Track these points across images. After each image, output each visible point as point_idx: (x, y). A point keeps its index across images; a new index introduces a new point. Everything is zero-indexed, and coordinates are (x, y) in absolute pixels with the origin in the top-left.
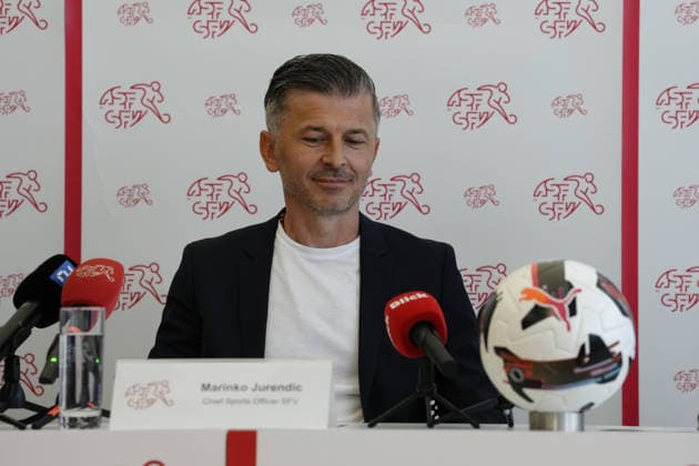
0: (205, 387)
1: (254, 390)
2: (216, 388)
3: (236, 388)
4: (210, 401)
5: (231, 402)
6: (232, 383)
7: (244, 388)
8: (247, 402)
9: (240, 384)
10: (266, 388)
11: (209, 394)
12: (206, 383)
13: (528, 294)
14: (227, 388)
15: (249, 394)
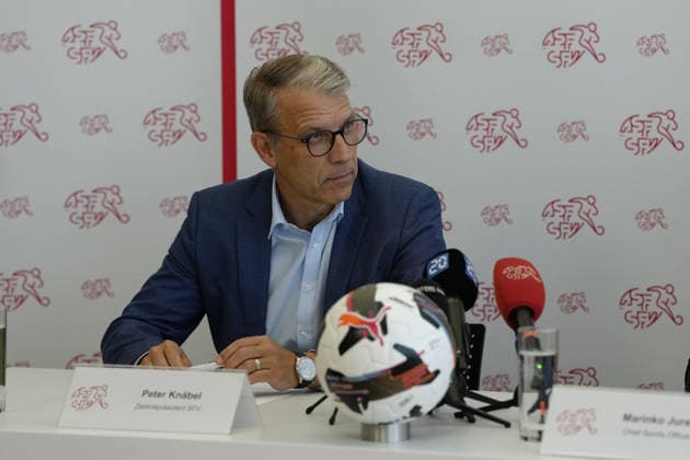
0: (627, 418)
1: (670, 423)
2: (636, 419)
3: (654, 420)
4: (630, 432)
5: (648, 434)
6: (650, 415)
7: (661, 421)
8: (662, 435)
9: (658, 416)
10: (680, 422)
11: (631, 425)
12: (628, 413)
13: (345, 319)
14: (645, 419)
15: (664, 428)
